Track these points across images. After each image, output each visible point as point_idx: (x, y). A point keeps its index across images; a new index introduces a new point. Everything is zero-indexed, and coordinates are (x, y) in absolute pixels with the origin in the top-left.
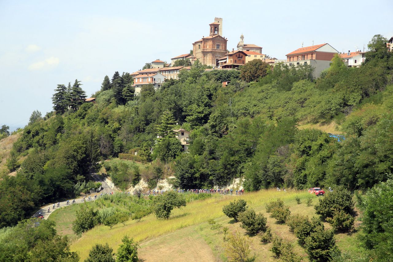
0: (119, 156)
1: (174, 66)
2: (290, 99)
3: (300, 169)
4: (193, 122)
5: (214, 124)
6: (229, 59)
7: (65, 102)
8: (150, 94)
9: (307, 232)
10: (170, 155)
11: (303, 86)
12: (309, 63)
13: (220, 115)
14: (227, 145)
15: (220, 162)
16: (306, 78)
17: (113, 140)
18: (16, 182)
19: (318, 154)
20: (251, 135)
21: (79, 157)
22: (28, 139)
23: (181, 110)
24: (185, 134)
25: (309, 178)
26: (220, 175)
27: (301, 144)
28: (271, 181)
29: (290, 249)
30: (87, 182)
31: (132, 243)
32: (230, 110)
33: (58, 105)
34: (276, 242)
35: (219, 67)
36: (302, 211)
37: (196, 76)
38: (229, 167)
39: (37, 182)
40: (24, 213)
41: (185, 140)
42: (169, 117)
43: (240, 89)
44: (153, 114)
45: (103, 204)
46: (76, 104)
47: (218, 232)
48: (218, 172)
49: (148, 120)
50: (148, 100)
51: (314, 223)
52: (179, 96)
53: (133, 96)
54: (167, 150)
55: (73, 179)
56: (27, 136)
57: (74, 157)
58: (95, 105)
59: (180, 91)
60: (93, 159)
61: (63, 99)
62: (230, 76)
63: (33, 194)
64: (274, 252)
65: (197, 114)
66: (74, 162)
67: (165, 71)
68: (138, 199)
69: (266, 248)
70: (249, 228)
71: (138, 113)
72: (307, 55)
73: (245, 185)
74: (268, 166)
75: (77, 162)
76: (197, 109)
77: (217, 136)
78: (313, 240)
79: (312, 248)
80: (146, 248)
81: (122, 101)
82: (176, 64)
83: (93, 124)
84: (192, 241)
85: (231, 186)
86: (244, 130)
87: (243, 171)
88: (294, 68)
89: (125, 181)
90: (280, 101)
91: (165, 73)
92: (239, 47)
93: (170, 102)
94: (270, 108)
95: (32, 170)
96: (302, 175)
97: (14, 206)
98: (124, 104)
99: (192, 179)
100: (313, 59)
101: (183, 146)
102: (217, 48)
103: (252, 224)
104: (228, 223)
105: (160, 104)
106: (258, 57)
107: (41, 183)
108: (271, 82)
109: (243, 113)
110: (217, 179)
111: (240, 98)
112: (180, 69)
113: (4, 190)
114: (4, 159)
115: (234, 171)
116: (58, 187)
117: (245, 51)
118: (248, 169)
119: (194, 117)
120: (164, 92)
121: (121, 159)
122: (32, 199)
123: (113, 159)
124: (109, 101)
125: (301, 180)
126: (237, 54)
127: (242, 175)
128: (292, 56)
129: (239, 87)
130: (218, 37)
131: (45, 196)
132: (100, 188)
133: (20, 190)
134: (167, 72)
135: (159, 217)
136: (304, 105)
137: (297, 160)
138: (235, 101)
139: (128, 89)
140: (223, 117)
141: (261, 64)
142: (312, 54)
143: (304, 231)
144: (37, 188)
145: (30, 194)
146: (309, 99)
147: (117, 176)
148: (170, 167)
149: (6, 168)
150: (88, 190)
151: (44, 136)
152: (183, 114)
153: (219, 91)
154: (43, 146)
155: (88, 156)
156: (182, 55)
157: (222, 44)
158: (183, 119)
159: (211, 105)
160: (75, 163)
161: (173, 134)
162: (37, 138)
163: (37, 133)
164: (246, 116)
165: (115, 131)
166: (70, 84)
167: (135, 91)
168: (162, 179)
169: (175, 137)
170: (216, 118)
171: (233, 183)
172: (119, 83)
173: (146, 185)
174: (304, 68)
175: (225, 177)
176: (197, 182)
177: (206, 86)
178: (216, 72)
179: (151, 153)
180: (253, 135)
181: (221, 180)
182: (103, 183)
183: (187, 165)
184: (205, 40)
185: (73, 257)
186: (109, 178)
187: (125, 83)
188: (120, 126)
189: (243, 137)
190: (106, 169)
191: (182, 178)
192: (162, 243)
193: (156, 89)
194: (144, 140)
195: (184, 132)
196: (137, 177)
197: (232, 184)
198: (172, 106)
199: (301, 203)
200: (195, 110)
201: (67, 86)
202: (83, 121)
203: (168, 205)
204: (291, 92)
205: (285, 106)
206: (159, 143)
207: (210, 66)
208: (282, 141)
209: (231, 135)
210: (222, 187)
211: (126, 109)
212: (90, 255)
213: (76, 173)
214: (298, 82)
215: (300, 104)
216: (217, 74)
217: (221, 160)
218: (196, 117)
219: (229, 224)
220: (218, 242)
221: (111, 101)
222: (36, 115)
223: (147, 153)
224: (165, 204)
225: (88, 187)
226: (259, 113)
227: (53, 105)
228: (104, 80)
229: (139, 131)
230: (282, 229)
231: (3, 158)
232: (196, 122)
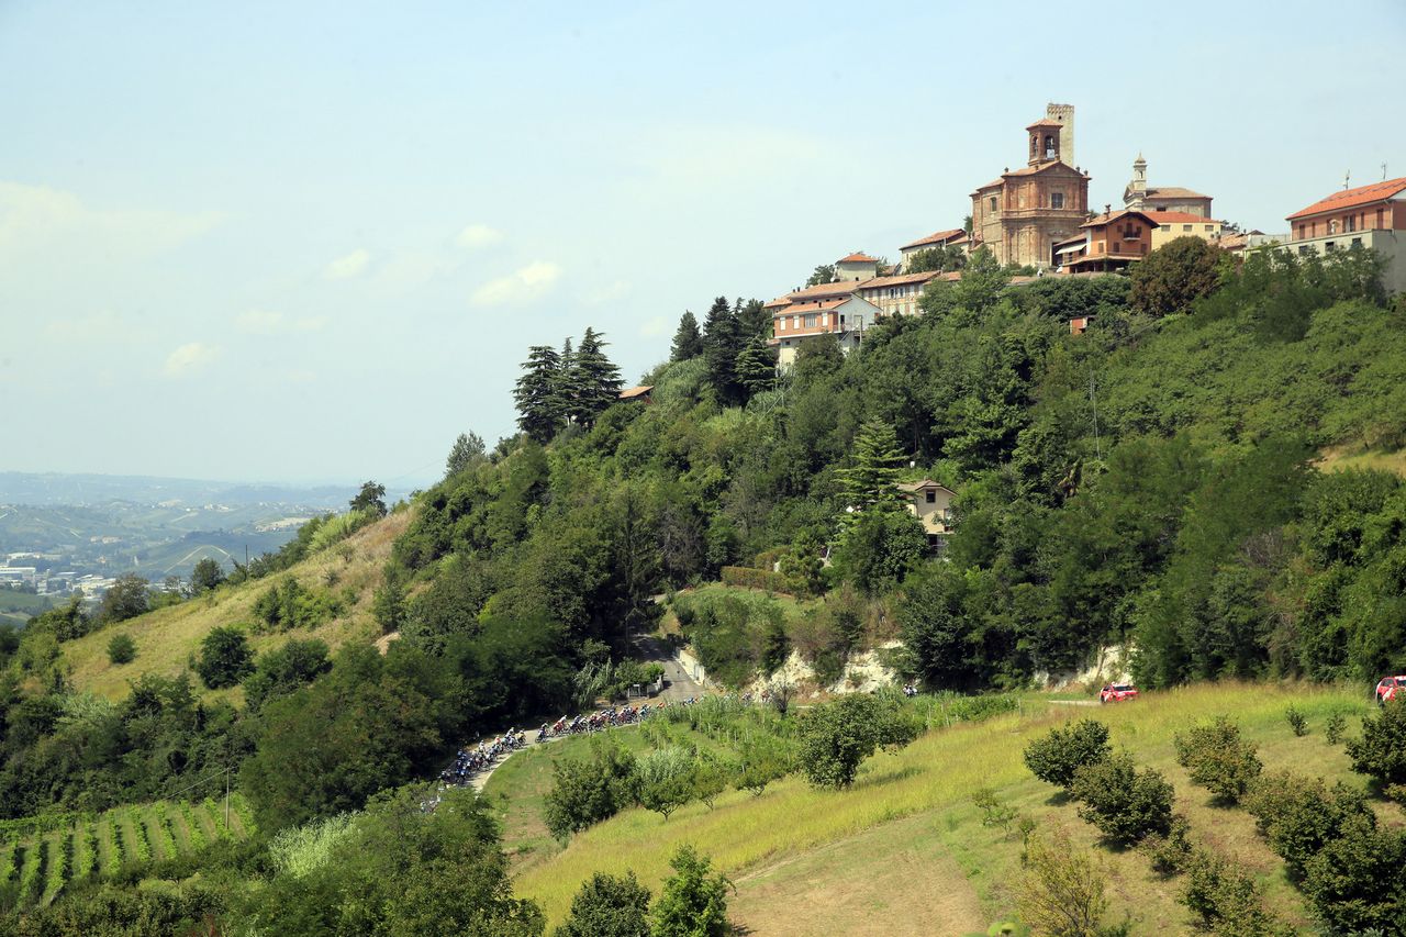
0: (723, 575)
1: (908, 272)
2: (1301, 367)
3: (1322, 613)
4: (969, 457)
5: (1035, 461)
6: (1092, 240)
7: (554, 401)
8: (825, 367)
9: (1316, 838)
10: (887, 570)
11: (1347, 323)
12: (1368, 241)
13: (1054, 429)
14: (1071, 533)
15: (1052, 590)
16: (1359, 295)
17: (706, 524)
18: (381, 666)
19: (1385, 556)
20: (1156, 497)
21: (589, 583)
22: (439, 526)
23: (927, 418)
24: (937, 496)
25: (1354, 643)
26: (1052, 634)
27: (1325, 523)
28: (1224, 655)
29: (1248, 899)
30: (615, 664)
31: (706, 872)
32: (1090, 411)
33: (533, 412)
34: (1202, 873)
35: (1060, 269)
36: (1307, 762)
37: (978, 303)
38: (1082, 607)
39: (455, 665)
40: (407, 766)
41: (937, 520)
42: (881, 443)
43: (1131, 340)
44: (834, 433)
45: (664, 734)
46: (588, 407)
47: (1004, 834)
48: (1045, 623)
49: (819, 454)
50: (819, 387)
51: (1343, 803)
52: (919, 371)
53: (770, 375)
54: (877, 553)
55: (573, 654)
56: (434, 515)
57: (573, 581)
58: (649, 409)
59: (922, 353)
60: (635, 587)
61: (550, 393)
62: (1098, 298)
63: (436, 702)
64: (1193, 907)
65: (980, 430)
66: (575, 597)
67: (879, 289)
68: (777, 720)
69: (1169, 893)
70: (1110, 823)
71: (784, 431)
72: (1363, 215)
73: (1136, 670)
74: (1211, 601)
75: (582, 598)
76: (980, 412)
77: (1045, 504)
78: (1335, 865)
79: (1331, 896)
80: (764, 889)
81: (734, 392)
82: (917, 266)
83: (639, 471)
84: (916, 867)
85: (1093, 673)
86: (1129, 479)
87: (1131, 619)
88: (1315, 261)
89: (738, 657)
90: (1264, 376)
91: (879, 295)
92: (1131, 198)
93: (889, 393)
94: (1229, 402)
95: (444, 625)
96: (1328, 630)
97: (375, 743)
98: (744, 405)
99: (956, 649)
100: (1385, 227)
101: (933, 539)
102: (1053, 206)
103: (1119, 808)
104: (1046, 803)
105: (858, 398)
106: (1199, 230)
107: (468, 666)
108: (1234, 313)
109: (1138, 423)
110: (1043, 651)
111: (1126, 370)
112: (926, 281)
113: (345, 691)
114: (365, 592)
115: (1099, 621)
116: (523, 677)
117: (1150, 212)
118: (1147, 614)
119: (972, 440)
120: (872, 359)
121: (729, 584)
122: (436, 719)
123: (703, 585)
124: (693, 396)
125: (1327, 651)
126: (1119, 223)
127: (1127, 634)
128: (1310, 219)
129: (1127, 333)
130: (1057, 170)
131: (482, 709)
132: (659, 681)
133: (394, 693)
134: (883, 291)
135: (819, 780)
136: (1351, 387)
137: (1311, 581)
138: (1108, 383)
139: (754, 354)
140: (1066, 438)
141: (1201, 254)
142: (1380, 211)
143: (1302, 833)
144: (454, 684)
145: (428, 706)
146: (1368, 365)
147: (713, 644)
148: (888, 610)
149: (371, 619)
150: (618, 690)
151: (486, 514)
152: (935, 429)
153: (1057, 350)
154: (483, 545)
155: (619, 576)
156: (936, 235)
157: (1070, 192)
158: (933, 450)
159: (1027, 398)
160: (577, 602)
161: (898, 498)
162: (465, 522)
163: (466, 507)
164: (1148, 431)
165: (710, 493)
166: (568, 343)
167: (780, 360)
168: (862, 651)
169: (903, 507)
170: (1042, 440)
171: (1099, 662)
172: (724, 335)
173: (808, 673)
174: (1351, 258)
175: (1070, 642)
176: (977, 660)
177: (1010, 335)
178: (1048, 287)
179: (822, 564)
180: (1164, 494)
181: (1055, 653)
182: (669, 668)
183: (942, 602)
184: (1012, 181)
185: (523, 917)
186: (691, 648)
187: (744, 335)
188: (729, 478)
189: (1129, 504)
190: (680, 618)
191: (924, 647)
192: (818, 870)
193: (846, 349)
194: (804, 522)
195: (934, 491)
196: (778, 645)
197: (1096, 665)
198: (896, 405)
199: (1309, 732)
200: (974, 415)
201: (559, 350)
202: (609, 462)
203: (847, 742)
204: (1303, 343)
205: (1284, 393)
206: (850, 529)
207: (1029, 267)
208: (1260, 515)
209: (1086, 497)
210: (1062, 675)
211: (749, 421)
212: (575, 912)
213: (580, 632)
214: (1331, 311)
215: (1337, 384)
216: (1051, 293)
217: (1054, 583)
218: (976, 439)
219: (1049, 808)
220: (1001, 869)
221: (699, 395)
222: (469, 446)
223: (808, 564)
224: (836, 737)
225: (619, 681)
226: (1191, 420)
227: (518, 414)
228: (680, 327)
229: (790, 493)
230: (1231, 825)
231: (363, 587)
232: (978, 457)
